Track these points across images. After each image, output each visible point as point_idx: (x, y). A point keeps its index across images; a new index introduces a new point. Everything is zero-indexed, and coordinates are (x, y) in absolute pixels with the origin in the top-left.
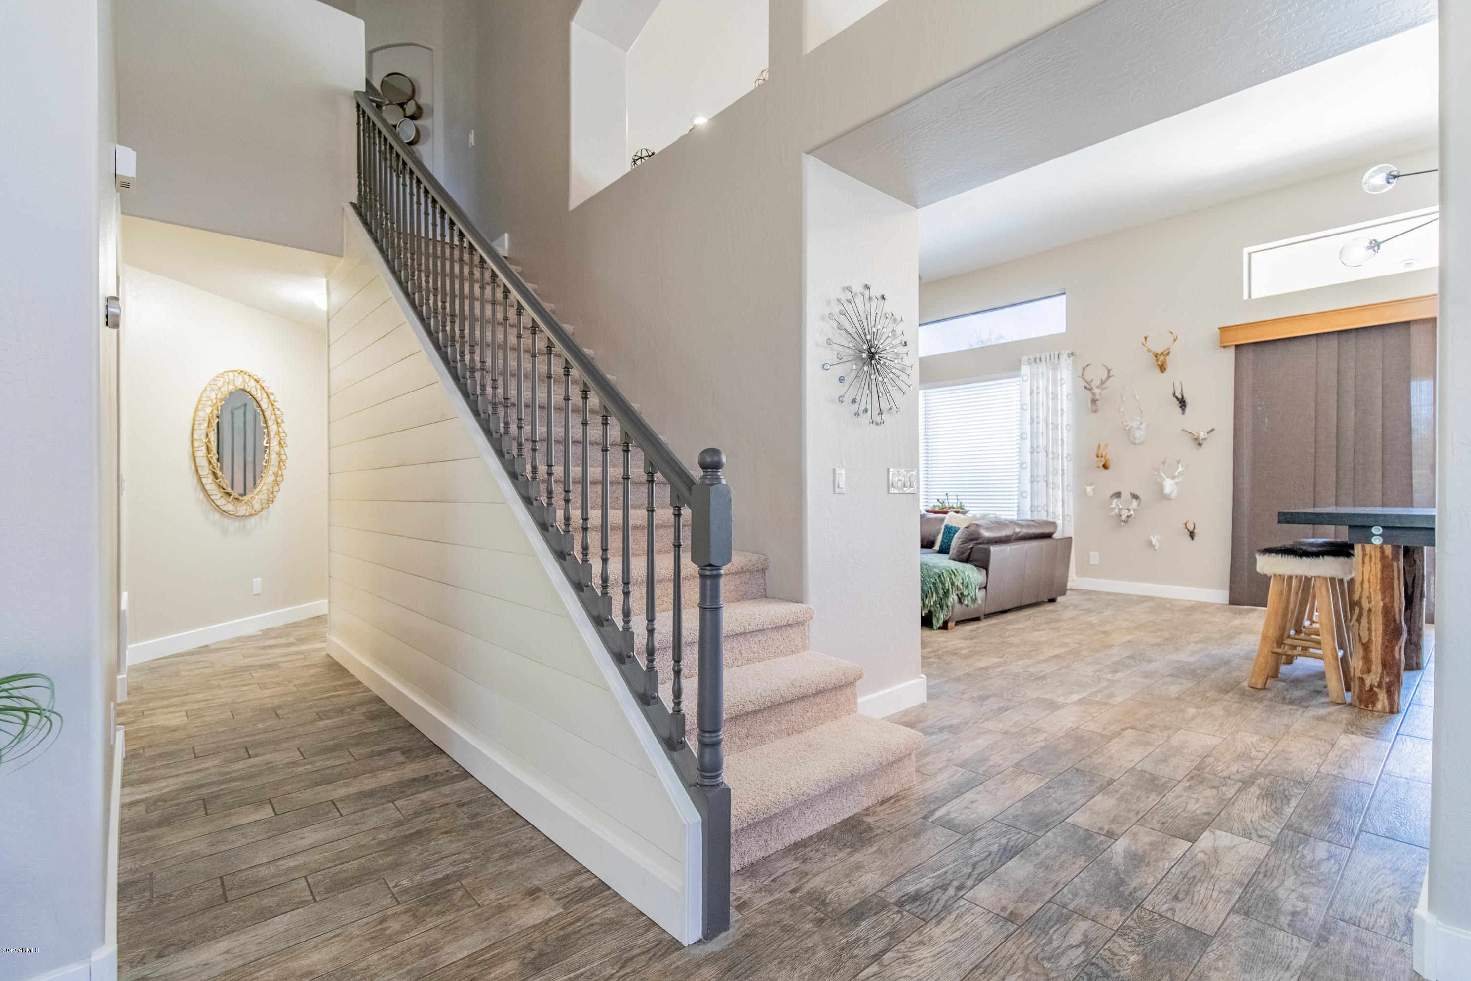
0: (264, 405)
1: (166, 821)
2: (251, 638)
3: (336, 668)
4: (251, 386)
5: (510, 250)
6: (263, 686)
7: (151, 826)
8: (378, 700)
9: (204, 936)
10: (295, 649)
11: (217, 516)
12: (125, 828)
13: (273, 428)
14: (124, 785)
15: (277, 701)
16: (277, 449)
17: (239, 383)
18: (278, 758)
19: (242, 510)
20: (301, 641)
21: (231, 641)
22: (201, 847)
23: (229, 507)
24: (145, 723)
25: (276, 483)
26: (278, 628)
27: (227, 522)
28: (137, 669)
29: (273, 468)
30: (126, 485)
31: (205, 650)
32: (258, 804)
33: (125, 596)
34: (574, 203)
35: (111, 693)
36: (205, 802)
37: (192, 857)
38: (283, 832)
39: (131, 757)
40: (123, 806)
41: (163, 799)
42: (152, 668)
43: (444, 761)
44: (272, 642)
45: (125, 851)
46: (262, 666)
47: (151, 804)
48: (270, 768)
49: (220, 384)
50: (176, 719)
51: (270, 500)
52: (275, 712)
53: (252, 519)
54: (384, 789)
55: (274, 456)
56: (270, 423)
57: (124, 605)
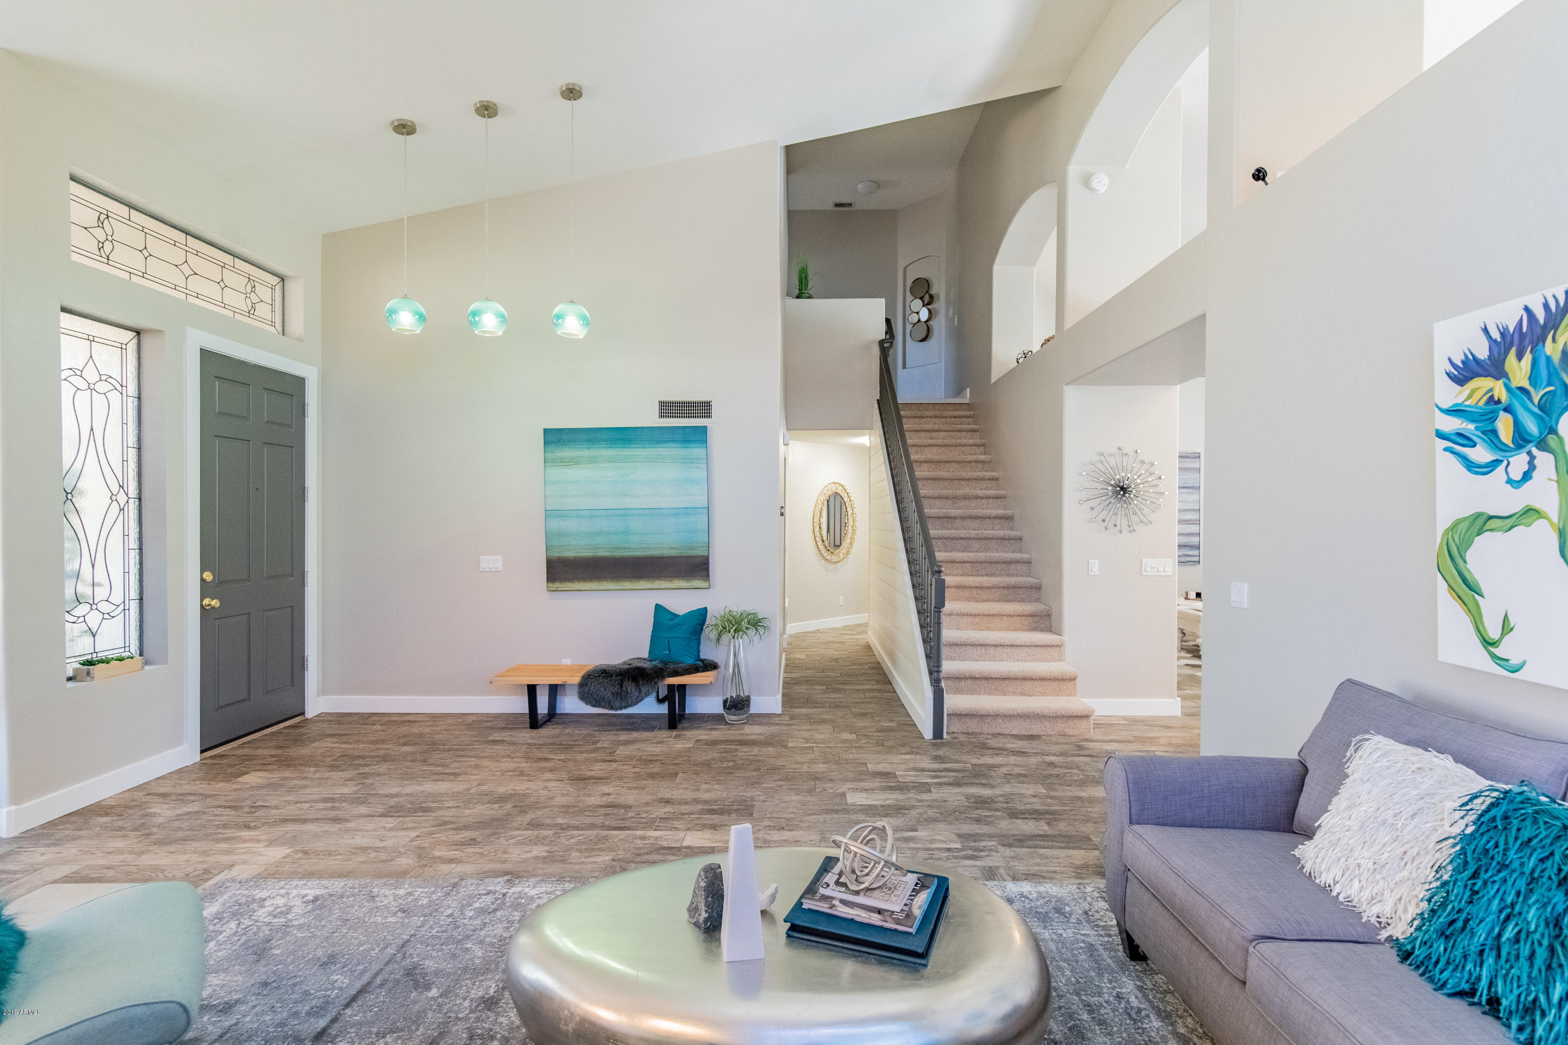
0: (845, 499)
1: (796, 684)
2: (837, 629)
3: (868, 648)
4: (840, 489)
5: (970, 398)
6: (835, 650)
7: (791, 684)
8: (879, 663)
9: (801, 707)
10: (855, 637)
11: (824, 562)
12: (784, 683)
13: (850, 511)
14: (785, 672)
15: (839, 656)
16: (852, 523)
17: (834, 490)
18: (832, 674)
19: (835, 558)
20: (858, 633)
21: (829, 629)
22: (804, 691)
23: (829, 557)
24: (792, 656)
25: (851, 543)
26: (851, 626)
27: (828, 565)
28: (791, 636)
29: (849, 535)
30: (787, 549)
31: (818, 631)
32: (822, 685)
33: (787, 600)
34: (992, 381)
35: (781, 644)
36: (807, 681)
37: (800, 693)
38: (828, 693)
39: (787, 665)
40: (784, 678)
41: (796, 678)
42: (797, 636)
43: (890, 687)
44: (846, 632)
45: (783, 688)
46: (838, 642)
47: (792, 679)
48: (829, 677)
49: (825, 491)
50: (803, 656)
51: (848, 553)
52: (836, 660)
53: (840, 564)
54: (863, 690)
55: (850, 528)
56: (848, 509)
57: (786, 605)
